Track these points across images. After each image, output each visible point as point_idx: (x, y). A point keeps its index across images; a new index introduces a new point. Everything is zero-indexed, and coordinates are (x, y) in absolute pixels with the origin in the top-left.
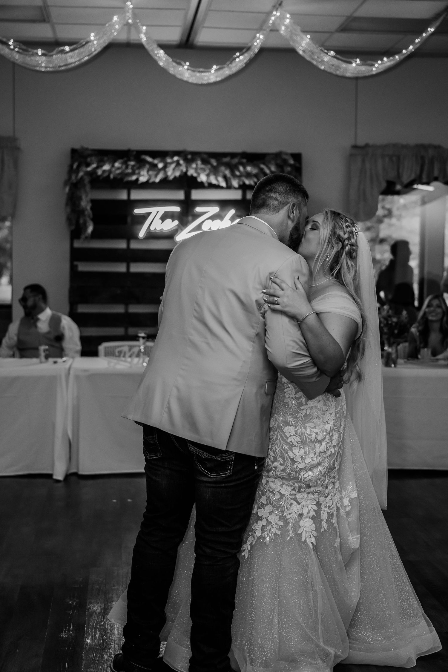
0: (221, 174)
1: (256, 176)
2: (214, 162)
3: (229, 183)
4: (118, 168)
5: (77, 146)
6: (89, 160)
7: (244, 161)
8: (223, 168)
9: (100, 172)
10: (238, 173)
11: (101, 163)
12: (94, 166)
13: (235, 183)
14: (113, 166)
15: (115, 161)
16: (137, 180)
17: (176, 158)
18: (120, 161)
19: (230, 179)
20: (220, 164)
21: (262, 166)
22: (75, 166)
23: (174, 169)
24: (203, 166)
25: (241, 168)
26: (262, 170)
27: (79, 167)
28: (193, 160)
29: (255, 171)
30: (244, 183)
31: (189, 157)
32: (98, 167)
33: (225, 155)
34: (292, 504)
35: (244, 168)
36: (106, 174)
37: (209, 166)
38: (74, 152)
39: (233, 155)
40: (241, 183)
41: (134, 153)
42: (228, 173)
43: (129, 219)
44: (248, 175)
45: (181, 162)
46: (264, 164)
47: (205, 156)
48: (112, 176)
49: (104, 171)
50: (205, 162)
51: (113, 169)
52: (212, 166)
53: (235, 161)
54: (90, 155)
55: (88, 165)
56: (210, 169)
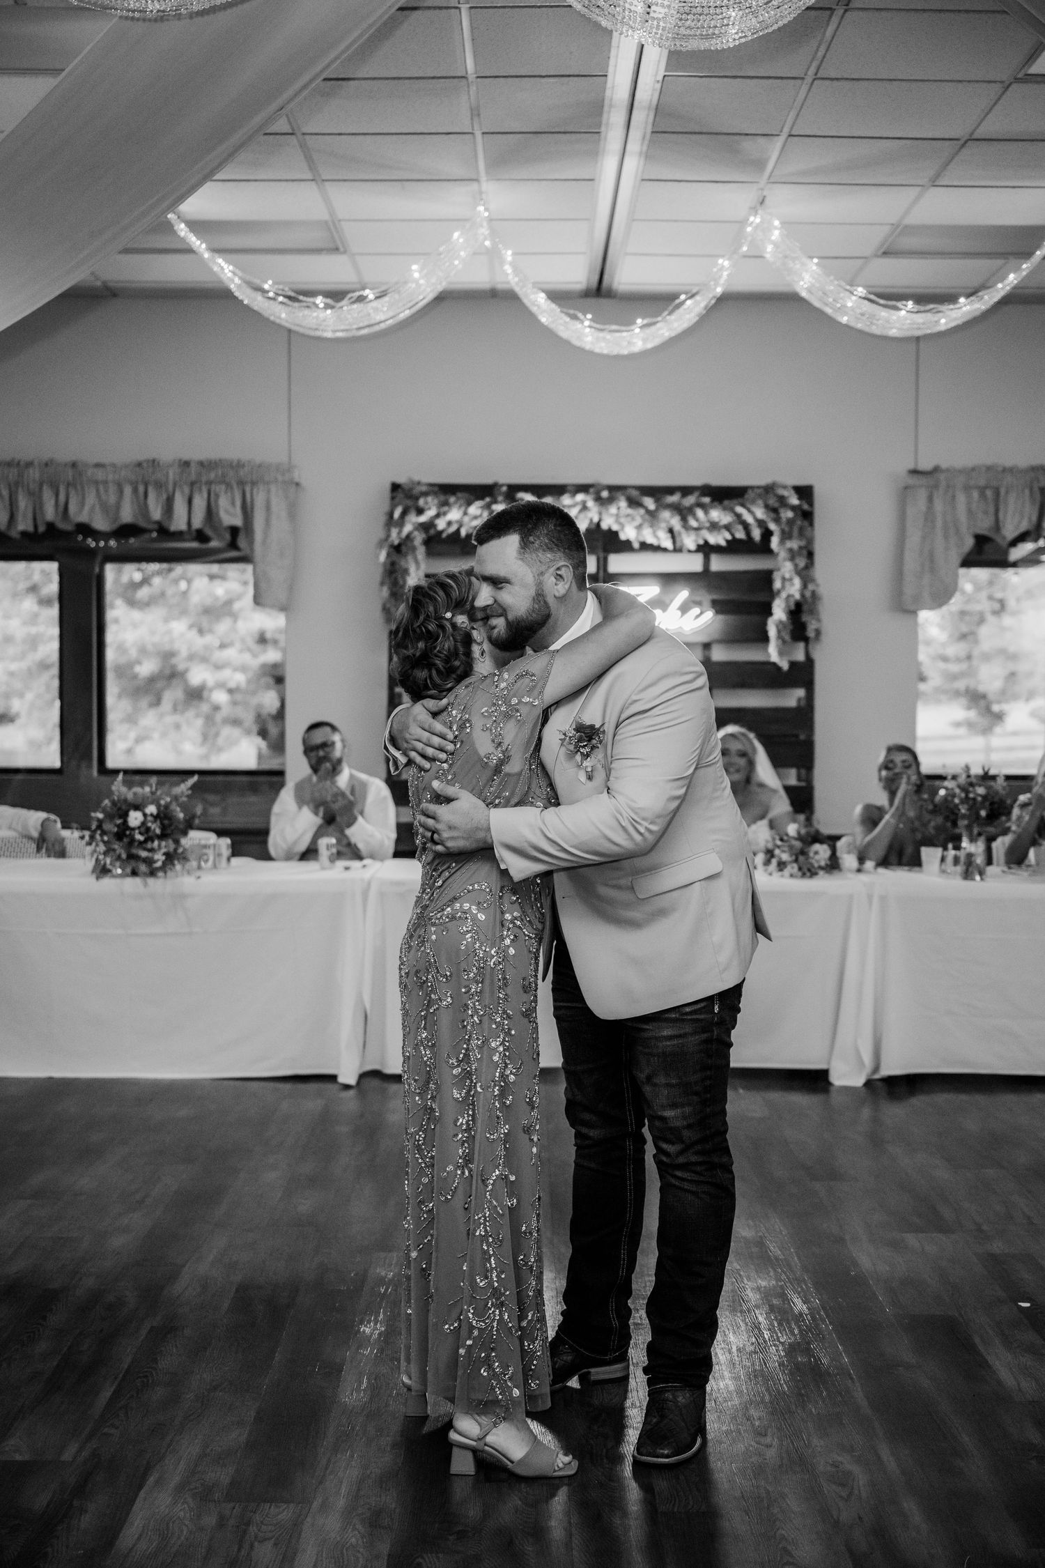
0: (663, 525)
1: (728, 527)
2: (650, 503)
3: (678, 539)
4: (476, 517)
5: (401, 480)
6: (421, 502)
7: (707, 500)
8: (665, 514)
9: (441, 524)
10: (693, 523)
11: (446, 508)
12: (430, 513)
13: (690, 541)
14: (465, 513)
15: (469, 504)
17: (580, 497)
18: (479, 503)
19: (680, 533)
20: (661, 506)
21: (739, 509)
22: (397, 514)
24: (630, 511)
25: (700, 513)
26: (738, 516)
27: (404, 513)
28: (611, 500)
29: (726, 518)
30: (706, 542)
31: (605, 494)
32: (438, 516)
33: (670, 490)
35: (706, 513)
36: (453, 529)
37: (642, 511)
38: (395, 487)
39: (686, 491)
40: (701, 542)
41: (504, 489)
42: (676, 522)
44: (714, 527)
45: (590, 504)
46: (743, 505)
47: (635, 493)
48: (463, 533)
49: (449, 523)
50: (634, 503)
51: (466, 519)
52: (648, 512)
53: (690, 500)
54: (425, 494)
55: (420, 511)
56: (642, 517)
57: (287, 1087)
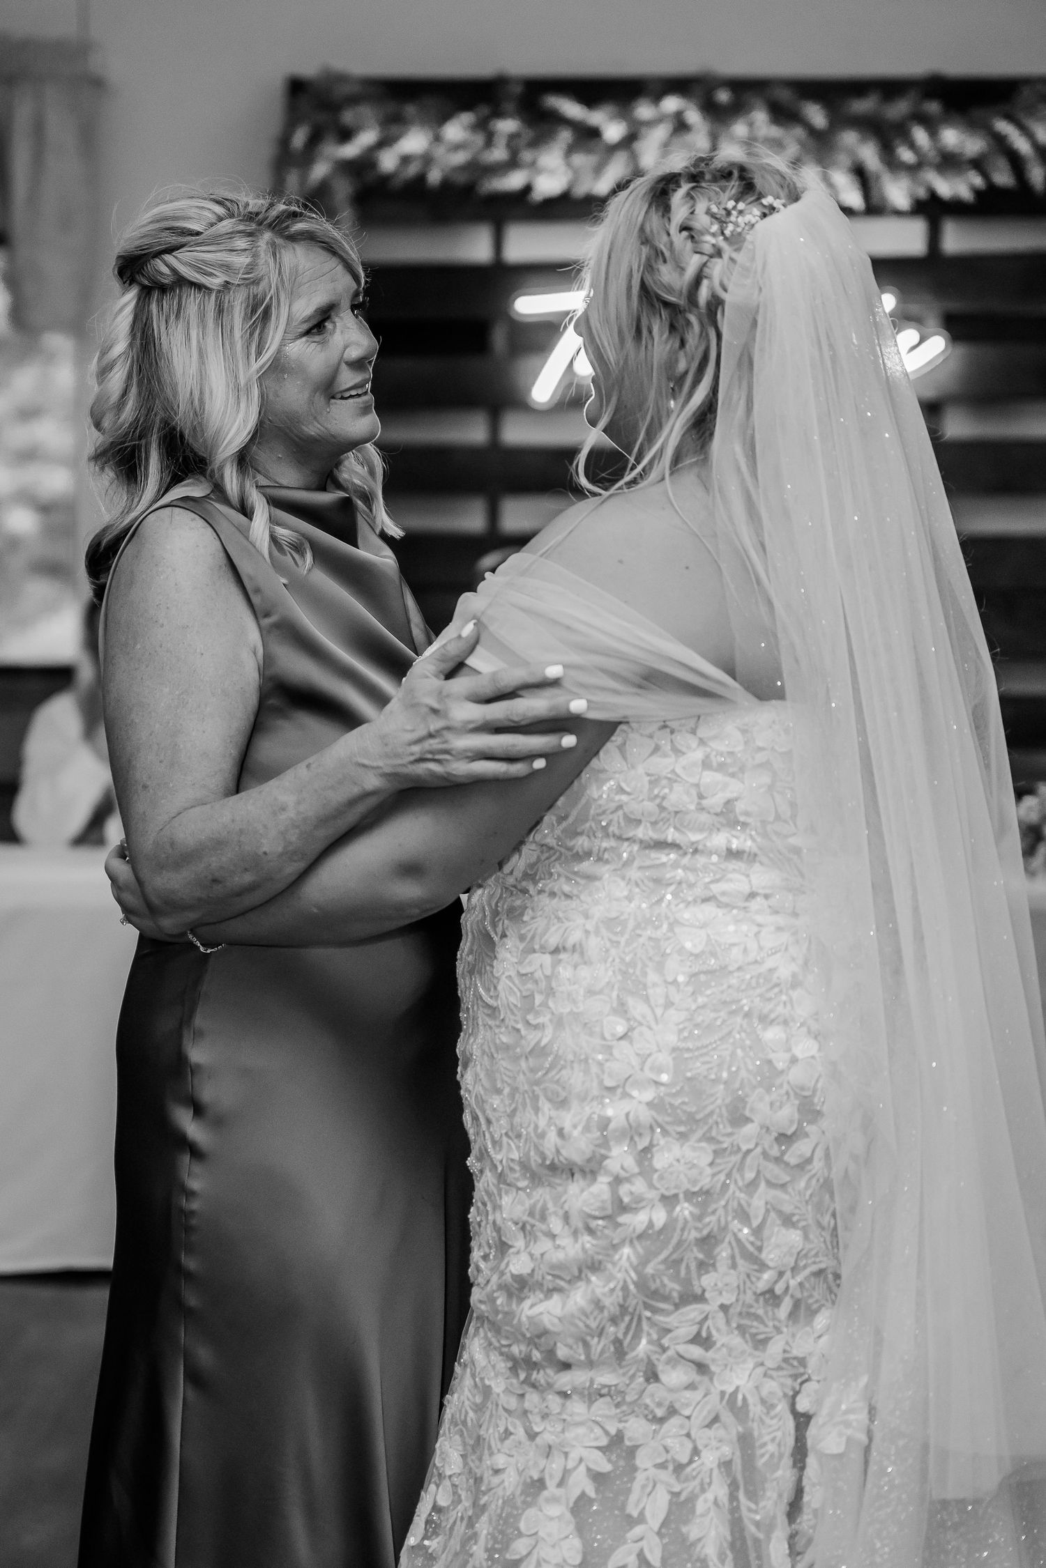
0: (844, 160)
1: (978, 164)
2: (816, 115)
3: (874, 193)
4: (457, 147)
5: (308, 69)
6: (348, 117)
7: (933, 107)
8: (849, 138)
9: (388, 161)
10: (906, 155)
11: (394, 129)
12: (367, 138)
13: (898, 193)
14: (437, 139)
15: (444, 118)
16: (528, 189)
17: (671, 104)
18: (467, 118)
19: (878, 177)
20: (839, 120)
21: (1003, 127)
22: (299, 138)
23: (666, 146)
24: (775, 131)
25: (920, 136)
26: (1001, 145)
27: (315, 140)
28: (736, 109)
29: (973, 145)
30: (934, 196)
31: (723, 96)
32: (385, 142)
33: (858, 87)
34: (511, 1434)
35: (933, 133)
36: (412, 170)
37: (799, 132)
38: (297, 87)
39: (890, 88)
40: (922, 193)
41: (518, 90)
42: (869, 155)
43: (499, 338)
44: (949, 162)
45: (693, 116)
46: (1010, 118)
47: (784, 95)
48: (434, 177)
49: (406, 160)
50: (783, 114)
51: (440, 152)
52: (813, 132)
53: (899, 109)
54: (353, 100)
55: (346, 135)
56: (801, 143)
57: (46, 1293)
